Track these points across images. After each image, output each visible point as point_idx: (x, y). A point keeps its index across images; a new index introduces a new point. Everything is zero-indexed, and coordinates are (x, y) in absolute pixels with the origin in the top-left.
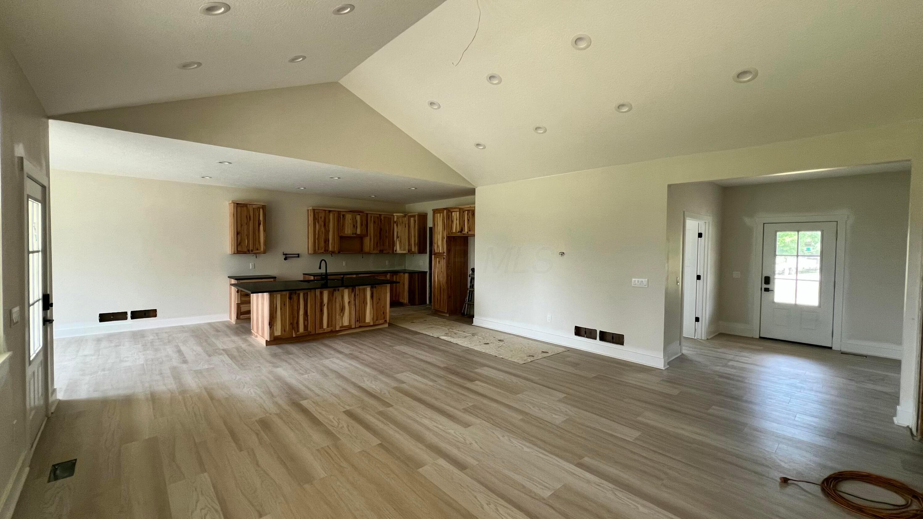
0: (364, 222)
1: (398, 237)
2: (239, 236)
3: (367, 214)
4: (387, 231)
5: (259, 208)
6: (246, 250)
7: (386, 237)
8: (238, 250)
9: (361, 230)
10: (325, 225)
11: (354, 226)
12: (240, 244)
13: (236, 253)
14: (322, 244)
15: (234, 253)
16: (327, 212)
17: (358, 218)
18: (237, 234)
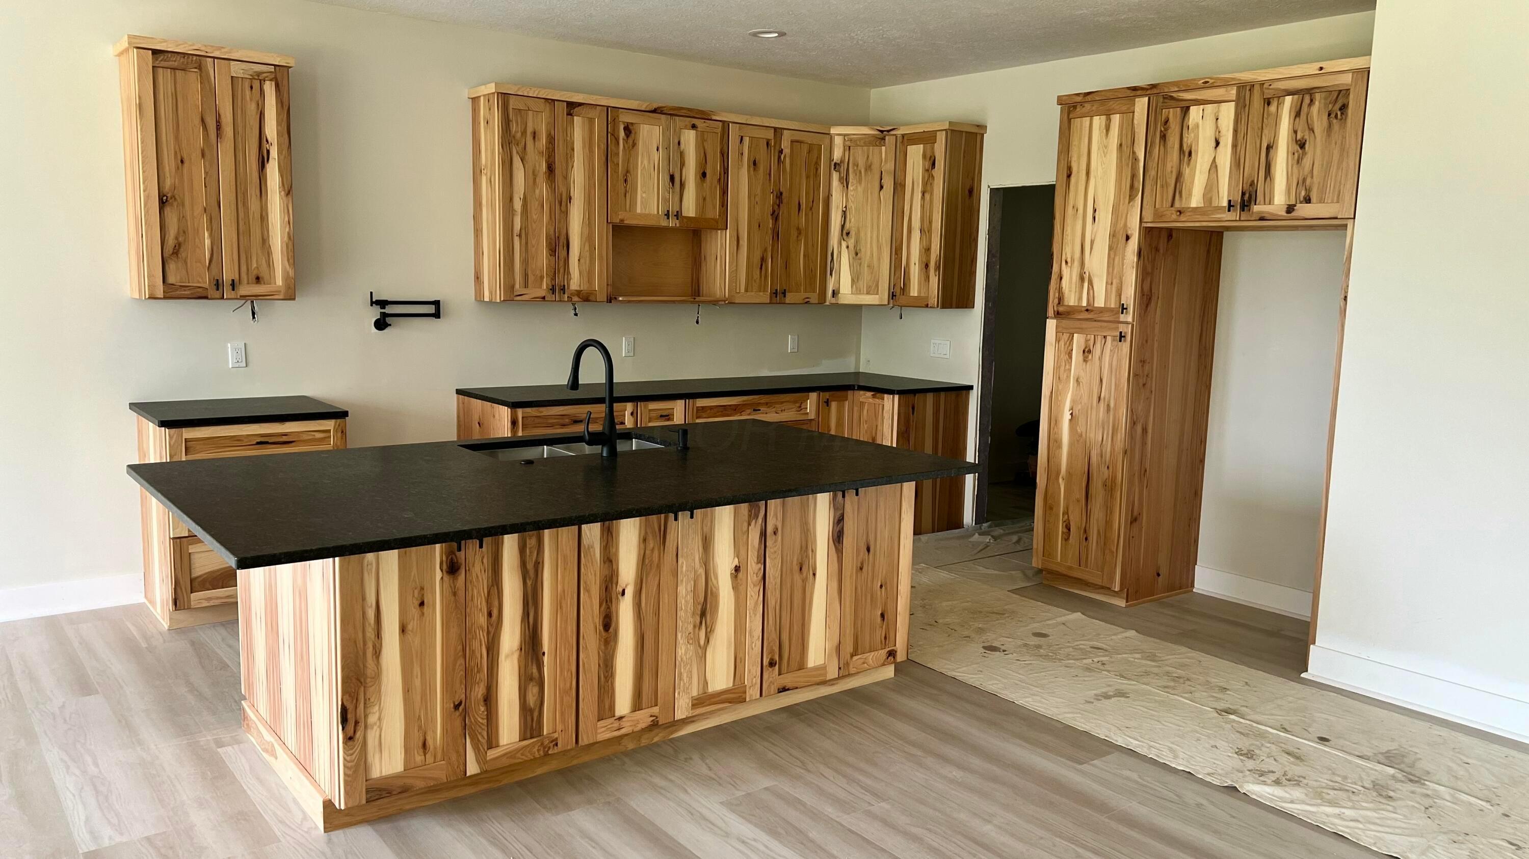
0: (714, 167)
1: (845, 233)
2: (168, 210)
3: (725, 124)
4: (803, 206)
5: (259, 79)
6: (205, 281)
7: (799, 231)
8: (171, 279)
9: (702, 201)
10: (551, 169)
11: (672, 178)
12: (176, 252)
13: (160, 293)
14: (542, 258)
15: (152, 297)
16: (561, 109)
17: (689, 138)
18: (163, 202)
